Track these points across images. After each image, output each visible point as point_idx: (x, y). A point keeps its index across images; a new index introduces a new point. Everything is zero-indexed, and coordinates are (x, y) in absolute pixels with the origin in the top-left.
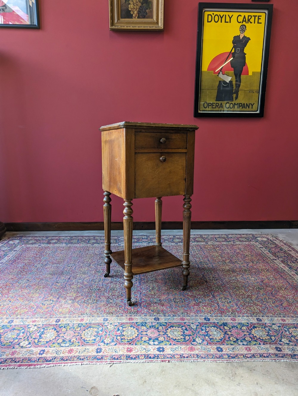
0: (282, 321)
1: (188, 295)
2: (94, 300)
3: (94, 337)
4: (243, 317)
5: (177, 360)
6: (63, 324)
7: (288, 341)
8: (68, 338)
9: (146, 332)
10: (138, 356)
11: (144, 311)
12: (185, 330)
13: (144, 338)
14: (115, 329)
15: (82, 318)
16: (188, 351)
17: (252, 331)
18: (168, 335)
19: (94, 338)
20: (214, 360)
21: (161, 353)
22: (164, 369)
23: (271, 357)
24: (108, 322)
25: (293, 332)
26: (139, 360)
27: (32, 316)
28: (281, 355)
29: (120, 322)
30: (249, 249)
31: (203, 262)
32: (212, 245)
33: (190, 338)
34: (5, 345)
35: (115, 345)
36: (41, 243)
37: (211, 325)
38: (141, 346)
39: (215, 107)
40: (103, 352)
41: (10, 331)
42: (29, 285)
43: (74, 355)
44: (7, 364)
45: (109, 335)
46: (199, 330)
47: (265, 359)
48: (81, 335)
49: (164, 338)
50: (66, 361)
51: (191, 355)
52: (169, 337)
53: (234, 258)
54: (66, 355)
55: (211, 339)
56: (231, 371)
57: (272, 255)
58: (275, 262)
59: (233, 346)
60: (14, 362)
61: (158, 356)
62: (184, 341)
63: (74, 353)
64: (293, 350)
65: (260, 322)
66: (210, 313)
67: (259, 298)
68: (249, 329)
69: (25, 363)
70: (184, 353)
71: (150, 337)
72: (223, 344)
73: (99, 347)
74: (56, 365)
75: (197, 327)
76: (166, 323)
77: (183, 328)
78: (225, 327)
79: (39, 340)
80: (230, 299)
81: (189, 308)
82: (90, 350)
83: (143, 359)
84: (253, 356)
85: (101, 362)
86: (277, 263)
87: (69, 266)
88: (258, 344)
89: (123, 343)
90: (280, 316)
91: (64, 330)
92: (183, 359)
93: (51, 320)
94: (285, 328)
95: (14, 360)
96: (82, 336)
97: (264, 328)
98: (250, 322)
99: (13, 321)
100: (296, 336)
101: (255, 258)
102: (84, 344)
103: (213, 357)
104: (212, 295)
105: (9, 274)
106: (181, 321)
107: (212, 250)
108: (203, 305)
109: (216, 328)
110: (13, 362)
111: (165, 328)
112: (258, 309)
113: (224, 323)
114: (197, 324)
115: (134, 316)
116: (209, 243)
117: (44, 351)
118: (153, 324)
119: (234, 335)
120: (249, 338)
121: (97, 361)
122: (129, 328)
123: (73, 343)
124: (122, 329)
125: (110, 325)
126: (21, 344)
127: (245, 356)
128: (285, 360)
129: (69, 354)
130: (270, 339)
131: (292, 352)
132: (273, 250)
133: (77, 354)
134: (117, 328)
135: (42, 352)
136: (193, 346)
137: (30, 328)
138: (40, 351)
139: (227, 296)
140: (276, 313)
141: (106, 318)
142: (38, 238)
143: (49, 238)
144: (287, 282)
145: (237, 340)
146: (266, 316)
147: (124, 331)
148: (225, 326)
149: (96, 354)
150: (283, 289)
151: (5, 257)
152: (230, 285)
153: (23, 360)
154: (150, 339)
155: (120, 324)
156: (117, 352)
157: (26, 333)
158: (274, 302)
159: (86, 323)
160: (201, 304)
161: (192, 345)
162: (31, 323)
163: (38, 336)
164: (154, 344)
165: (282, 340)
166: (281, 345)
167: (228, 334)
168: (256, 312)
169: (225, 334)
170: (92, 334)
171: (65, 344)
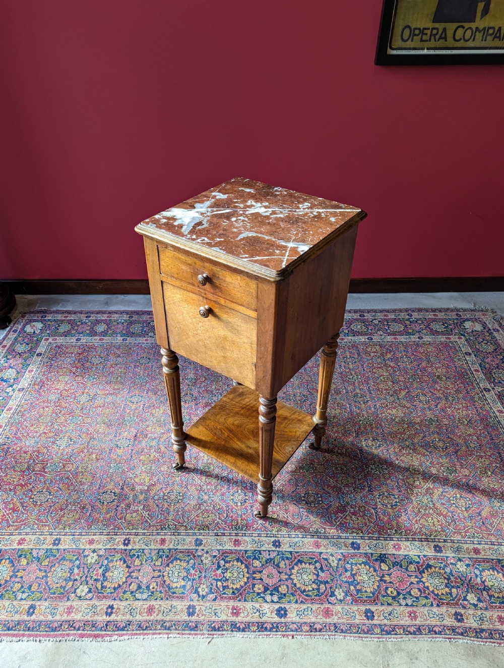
0: (474, 552)
1: (329, 486)
2: (179, 493)
3: (182, 581)
4: (413, 540)
5: (306, 635)
6: (135, 549)
7: (476, 599)
8: (145, 582)
9: (260, 572)
10: (249, 625)
11: (257, 524)
12: (319, 571)
13: (256, 586)
14: (214, 564)
15: (163, 537)
16: (321, 617)
17: (423, 575)
18: (293, 582)
19: (183, 584)
20: (359, 637)
21: (283, 620)
22: (286, 652)
23: (445, 634)
24: (202, 547)
25: (487, 580)
26: (249, 633)
27: (86, 528)
28: (460, 631)
29: (221, 548)
30: (444, 360)
31: (359, 395)
32: (380, 345)
33: (326, 589)
34: (54, 593)
35: (215, 600)
36: (79, 333)
37: (361, 560)
38: (253, 604)
39: (428, 39)
40: (198, 615)
41: (59, 563)
42: (73, 450)
43: (155, 619)
44: (64, 632)
45: (205, 577)
46: (341, 570)
47: (436, 638)
48: (163, 576)
49: (287, 586)
50: (145, 630)
51: (325, 626)
52: (295, 585)
53: (415, 385)
54: (144, 617)
55: (359, 591)
56: (383, 659)
57: (484, 377)
58: (487, 396)
59: (390, 608)
60: (73, 629)
61: (277, 627)
62: (316, 596)
63: (155, 615)
64: (480, 618)
65: (439, 554)
66: (362, 532)
67: (445, 496)
68: (419, 569)
69: (89, 632)
70: (316, 620)
71: (267, 584)
72: (376, 604)
73: (192, 603)
74: (133, 637)
75: (338, 564)
76: (291, 553)
77: (316, 565)
78: (382, 564)
79: (102, 583)
80: (397, 497)
81: (328, 517)
82: (179, 607)
83: (255, 632)
84: (419, 631)
85: (196, 634)
86: (489, 401)
87: (133, 403)
88: (429, 605)
89: (226, 596)
90: (473, 541)
91: (137, 562)
92: (313, 633)
93: (117, 540)
94: (476, 568)
95: (71, 625)
96: (165, 579)
97: (444, 569)
98: (423, 554)
99: (60, 540)
100: (491, 589)
101: (453, 386)
102: (170, 596)
103: (358, 631)
104: (369, 487)
105: (39, 421)
106: (314, 550)
107: (379, 360)
108: (352, 510)
109: (368, 567)
110: (71, 629)
111: (290, 565)
112: (440, 523)
113: (381, 554)
114: (339, 557)
115: (242, 536)
116: (376, 338)
117: (111, 607)
118: (272, 556)
119: (394, 582)
120: (417, 590)
121: (189, 632)
122: (235, 563)
123: (152, 593)
124: (224, 566)
125: (205, 555)
126: (77, 591)
127: (407, 631)
128: (465, 641)
129: (148, 615)
130: (449, 593)
131: (478, 624)
132: (489, 360)
133: (160, 617)
134: (217, 562)
135: (109, 610)
136: (329, 606)
137: (87, 556)
138: (107, 608)
139: (393, 489)
140: (468, 534)
141: (198, 537)
142: (73, 317)
143: (91, 318)
144: (499, 453)
145: (399, 594)
146: (451, 540)
147: (227, 569)
148: (383, 561)
149: (187, 618)
150: (489, 473)
151: (25, 372)
152: (401, 460)
153: (84, 624)
154: (266, 589)
155: (221, 553)
156: (217, 614)
157: (82, 568)
158: (469, 507)
159: (170, 550)
160: (349, 509)
161: (329, 603)
162: (88, 546)
163: (100, 575)
164: (272, 601)
165: (468, 598)
166: (464, 608)
167: (385, 581)
168: (436, 531)
169: (381, 580)
170: (180, 574)
171: (141, 595)
